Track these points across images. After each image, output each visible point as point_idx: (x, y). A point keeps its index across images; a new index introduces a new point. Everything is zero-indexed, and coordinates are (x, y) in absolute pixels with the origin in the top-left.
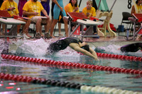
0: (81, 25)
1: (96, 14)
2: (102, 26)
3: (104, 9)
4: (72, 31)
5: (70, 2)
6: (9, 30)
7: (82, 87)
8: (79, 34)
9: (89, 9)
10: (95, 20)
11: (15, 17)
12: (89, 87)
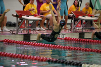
0: (82, 20)
1: (92, 12)
2: (97, 21)
3: (98, 8)
4: (75, 24)
5: (74, 4)
6: (31, 24)
7: (83, 65)
8: (80, 27)
9: (87, 8)
10: (91, 17)
11: (35, 16)
12: (88, 65)
